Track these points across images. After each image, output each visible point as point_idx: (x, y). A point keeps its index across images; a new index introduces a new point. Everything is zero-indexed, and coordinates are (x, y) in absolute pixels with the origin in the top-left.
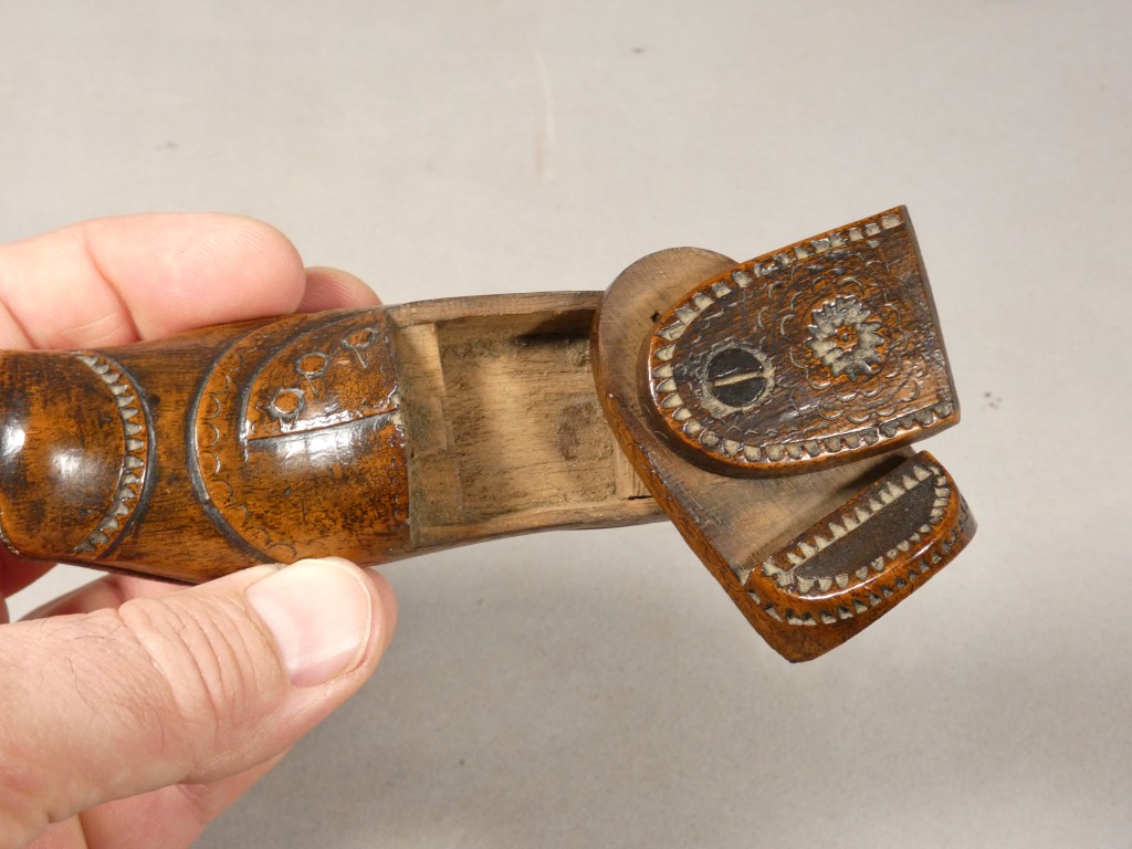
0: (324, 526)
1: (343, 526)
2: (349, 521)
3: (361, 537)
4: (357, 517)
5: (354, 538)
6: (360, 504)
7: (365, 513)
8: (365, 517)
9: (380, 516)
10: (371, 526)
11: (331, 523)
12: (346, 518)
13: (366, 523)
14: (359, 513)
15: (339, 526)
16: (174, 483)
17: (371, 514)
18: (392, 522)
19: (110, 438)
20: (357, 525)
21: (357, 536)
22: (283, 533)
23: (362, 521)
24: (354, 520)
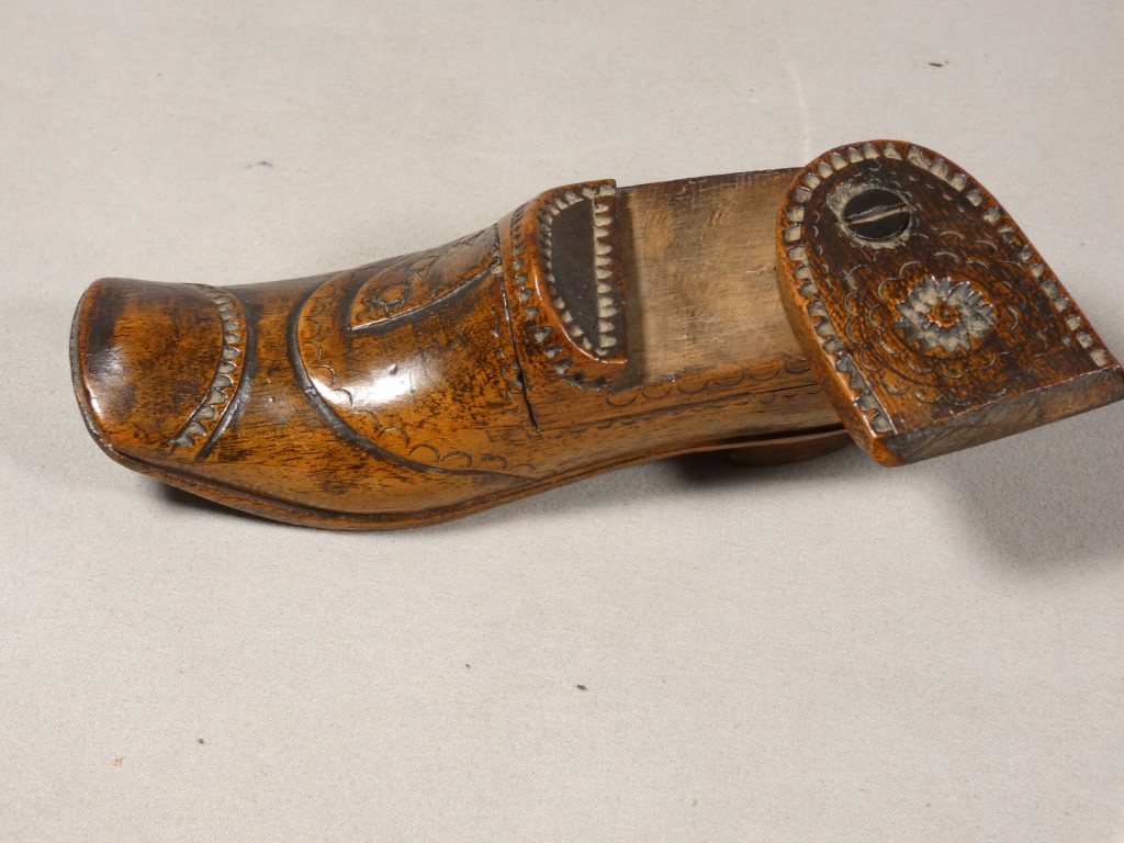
0: (434, 401)
1: (454, 399)
2: (459, 392)
3: (474, 410)
4: (465, 386)
5: (467, 414)
6: (467, 369)
7: (473, 378)
8: (474, 382)
9: (489, 379)
10: (482, 394)
11: (440, 396)
12: (455, 389)
13: (477, 390)
14: (467, 380)
15: (449, 399)
16: (275, 373)
17: (479, 377)
18: (502, 385)
19: (207, 332)
20: (467, 394)
21: (469, 409)
22: (392, 416)
23: (472, 390)
24: (463, 390)
